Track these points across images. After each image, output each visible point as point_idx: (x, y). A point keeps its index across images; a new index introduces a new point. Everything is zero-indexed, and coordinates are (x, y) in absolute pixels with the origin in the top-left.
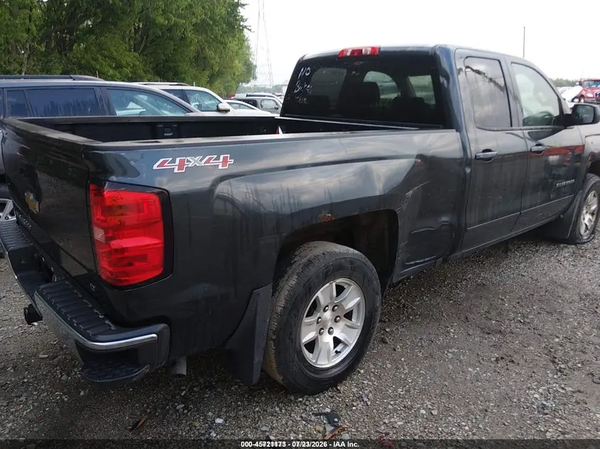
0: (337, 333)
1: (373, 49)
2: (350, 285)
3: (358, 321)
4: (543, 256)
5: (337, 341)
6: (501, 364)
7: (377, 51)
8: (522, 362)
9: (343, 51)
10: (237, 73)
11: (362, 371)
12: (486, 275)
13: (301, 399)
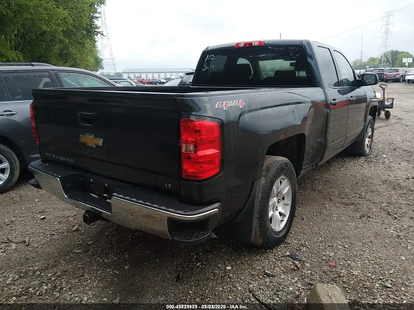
0: (280, 209)
1: (260, 42)
2: (285, 179)
3: (288, 201)
4: (350, 164)
5: (281, 214)
6: (364, 219)
7: (263, 43)
8: (374, 217)
9: (238, 44)
10: (90, 65)
11: (293, 232)
12: (326, 176)
13: (268, 251)
